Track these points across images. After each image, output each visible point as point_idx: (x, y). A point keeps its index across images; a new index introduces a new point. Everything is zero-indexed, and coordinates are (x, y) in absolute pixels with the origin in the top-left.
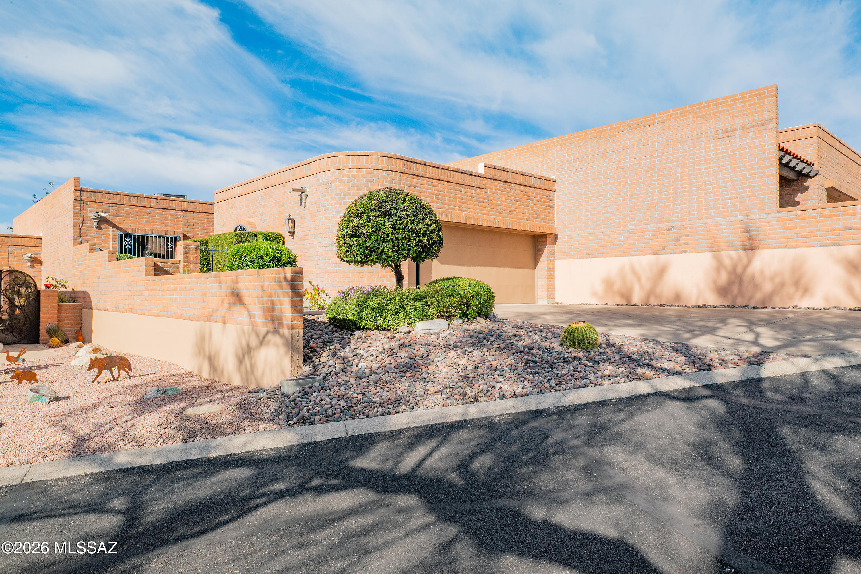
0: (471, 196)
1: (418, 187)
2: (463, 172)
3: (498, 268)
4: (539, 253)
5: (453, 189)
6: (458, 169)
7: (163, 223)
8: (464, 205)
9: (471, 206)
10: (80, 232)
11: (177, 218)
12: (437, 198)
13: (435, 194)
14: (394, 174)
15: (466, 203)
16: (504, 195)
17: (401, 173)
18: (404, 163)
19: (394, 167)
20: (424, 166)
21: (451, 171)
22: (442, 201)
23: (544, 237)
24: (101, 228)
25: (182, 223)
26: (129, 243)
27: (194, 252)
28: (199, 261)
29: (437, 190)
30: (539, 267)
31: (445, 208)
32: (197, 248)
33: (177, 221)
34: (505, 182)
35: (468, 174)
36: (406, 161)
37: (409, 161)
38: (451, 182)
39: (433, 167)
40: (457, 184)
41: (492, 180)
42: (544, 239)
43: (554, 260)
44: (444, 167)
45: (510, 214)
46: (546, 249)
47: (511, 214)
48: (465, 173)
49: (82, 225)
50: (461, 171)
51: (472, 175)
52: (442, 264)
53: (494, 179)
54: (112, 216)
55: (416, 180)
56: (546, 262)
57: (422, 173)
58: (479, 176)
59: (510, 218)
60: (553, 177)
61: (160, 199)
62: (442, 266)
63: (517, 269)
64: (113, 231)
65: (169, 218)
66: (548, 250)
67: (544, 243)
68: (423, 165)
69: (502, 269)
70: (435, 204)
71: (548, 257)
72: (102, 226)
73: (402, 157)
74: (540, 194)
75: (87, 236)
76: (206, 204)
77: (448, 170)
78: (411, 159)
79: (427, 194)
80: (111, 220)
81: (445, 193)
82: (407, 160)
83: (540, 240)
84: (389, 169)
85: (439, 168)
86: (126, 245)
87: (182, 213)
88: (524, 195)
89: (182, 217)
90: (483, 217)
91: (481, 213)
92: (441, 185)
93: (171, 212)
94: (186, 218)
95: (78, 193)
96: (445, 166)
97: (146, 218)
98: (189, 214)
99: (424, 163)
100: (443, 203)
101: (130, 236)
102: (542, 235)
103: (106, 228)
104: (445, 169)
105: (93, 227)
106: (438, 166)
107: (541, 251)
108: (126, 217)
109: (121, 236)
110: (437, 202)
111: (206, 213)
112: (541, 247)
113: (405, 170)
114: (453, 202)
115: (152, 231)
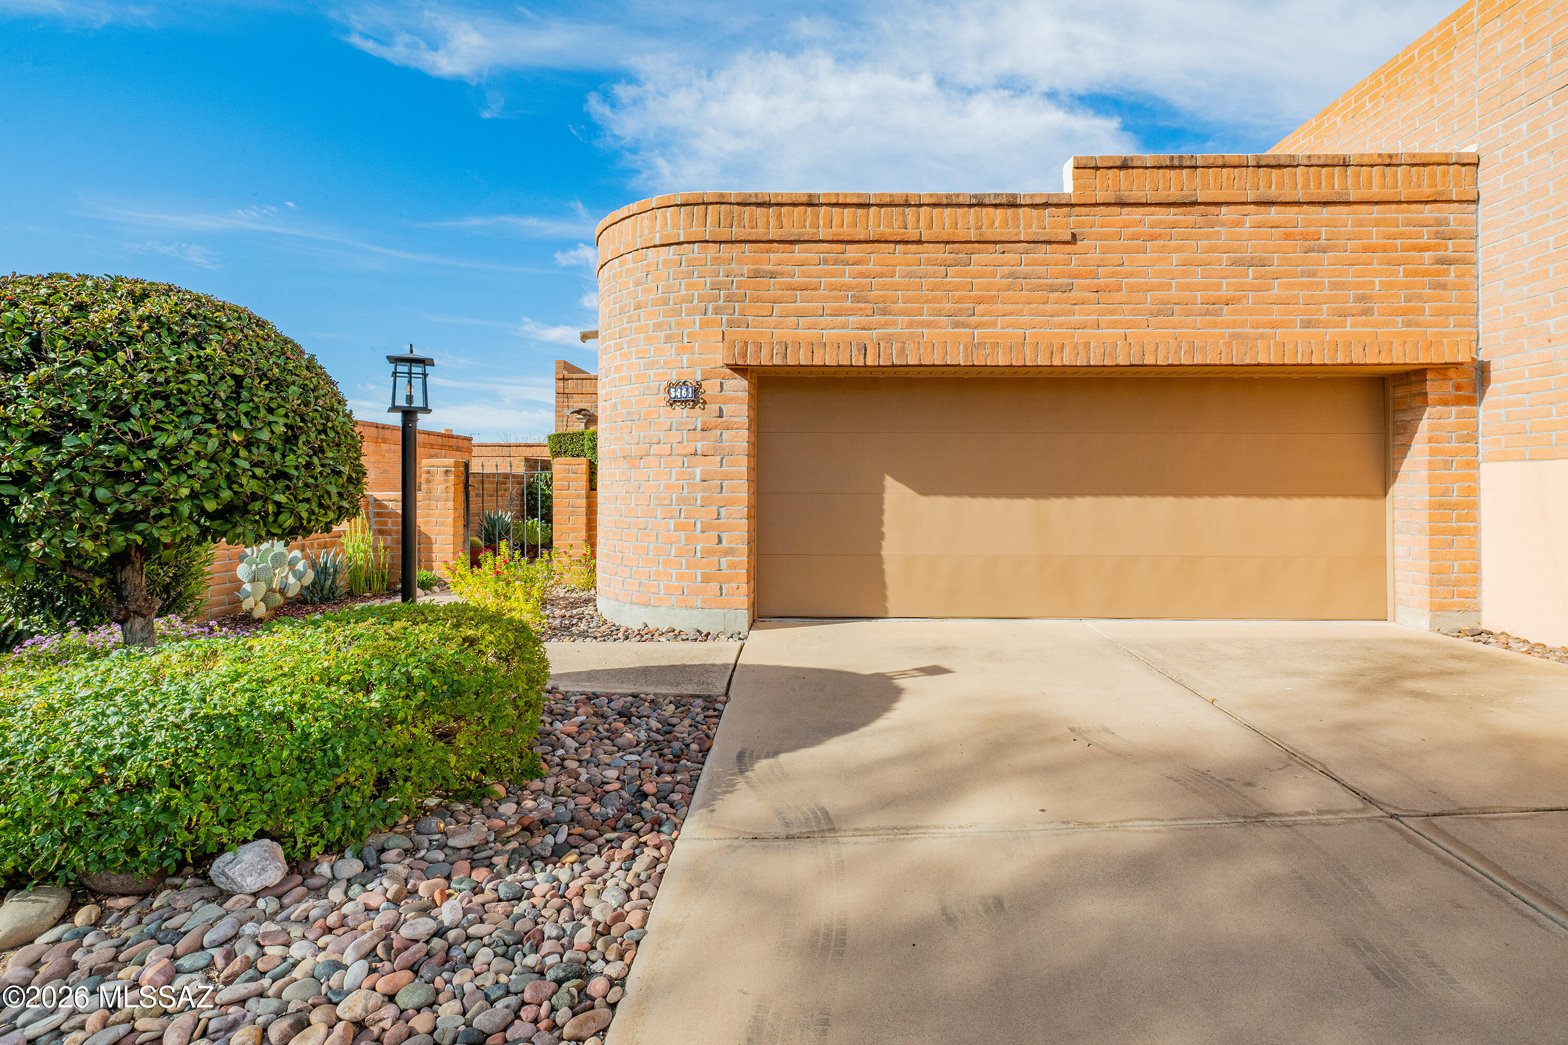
0: (1012, 275)
1: (782, 274)
2: (974, 201)
3: (1185, 501)
4: (1400, 439)
5: (930, 262)
6: (948, 196)
8: (979, 308)
9: (1008, 307)
12: (858, 299)
13: (850, 288)
14: (696, 250)
15: (993, 300)
16: (1176, 250)
17: (721, 242)
18: (731, 212)
19: (697, 231)
20: (809, 209)
21: (920, 205)
22: (881, 305)
23: (1413, 379)
27: (442, 478)
28: (451, 495)
29: (862, 275)
30: (1398, 490)
31: (894, 324)
32: (447, 471)
34: (1184, 204)
35: (996, 206)
36: (738, 204)
37: (749, 204)
38: (919, 242)
39: (845, 205)
40: (947, 243)
41: (1117, 209)
42: (1415, 389)
43: (1473, 465)
44: (887, 200)
45: (1207, 313)
46: (1424, 425)
47: (1217, 313)
48: (981, 205)
50: (961, 200)
51: (1013, 205)
52: (924, 491)
53: (1123, 205)
55: (776, 257)
56: (1425, 473)
57: (795, 230)
58: (1046, 205)
59: (1214, 325)
60: (1472, 149)
62: (925, 501)
63: (1282, 501)
66: (1431, 429)
67: (1418, 401)
68: (802, 208)
69: (1202, 502)
70: (851, 318)
71: (1433, 452)
73: (722, 195)
74: (1377, 223)
77: (909, 205)
78: (756, 195)
79: (821, 292)
81: (897, 279)
82: (739, 200)
83: (1400, 392)
84: (682, 239)
85: (868, 205)
88: (1287, 237)
90: (1073, 336)
91: (1061, 326)
92: (877, 257)
95: (561, 384)
96: (891, 196)
99: (804, 200)
100: (884, 312)
102: (1407, 373)
104: (896, 205)
106: (861, 201)
107: (1407, 430)
110: (861, 309)
112: (1407, 417)
113: (737, 232)
114: (926, 302)
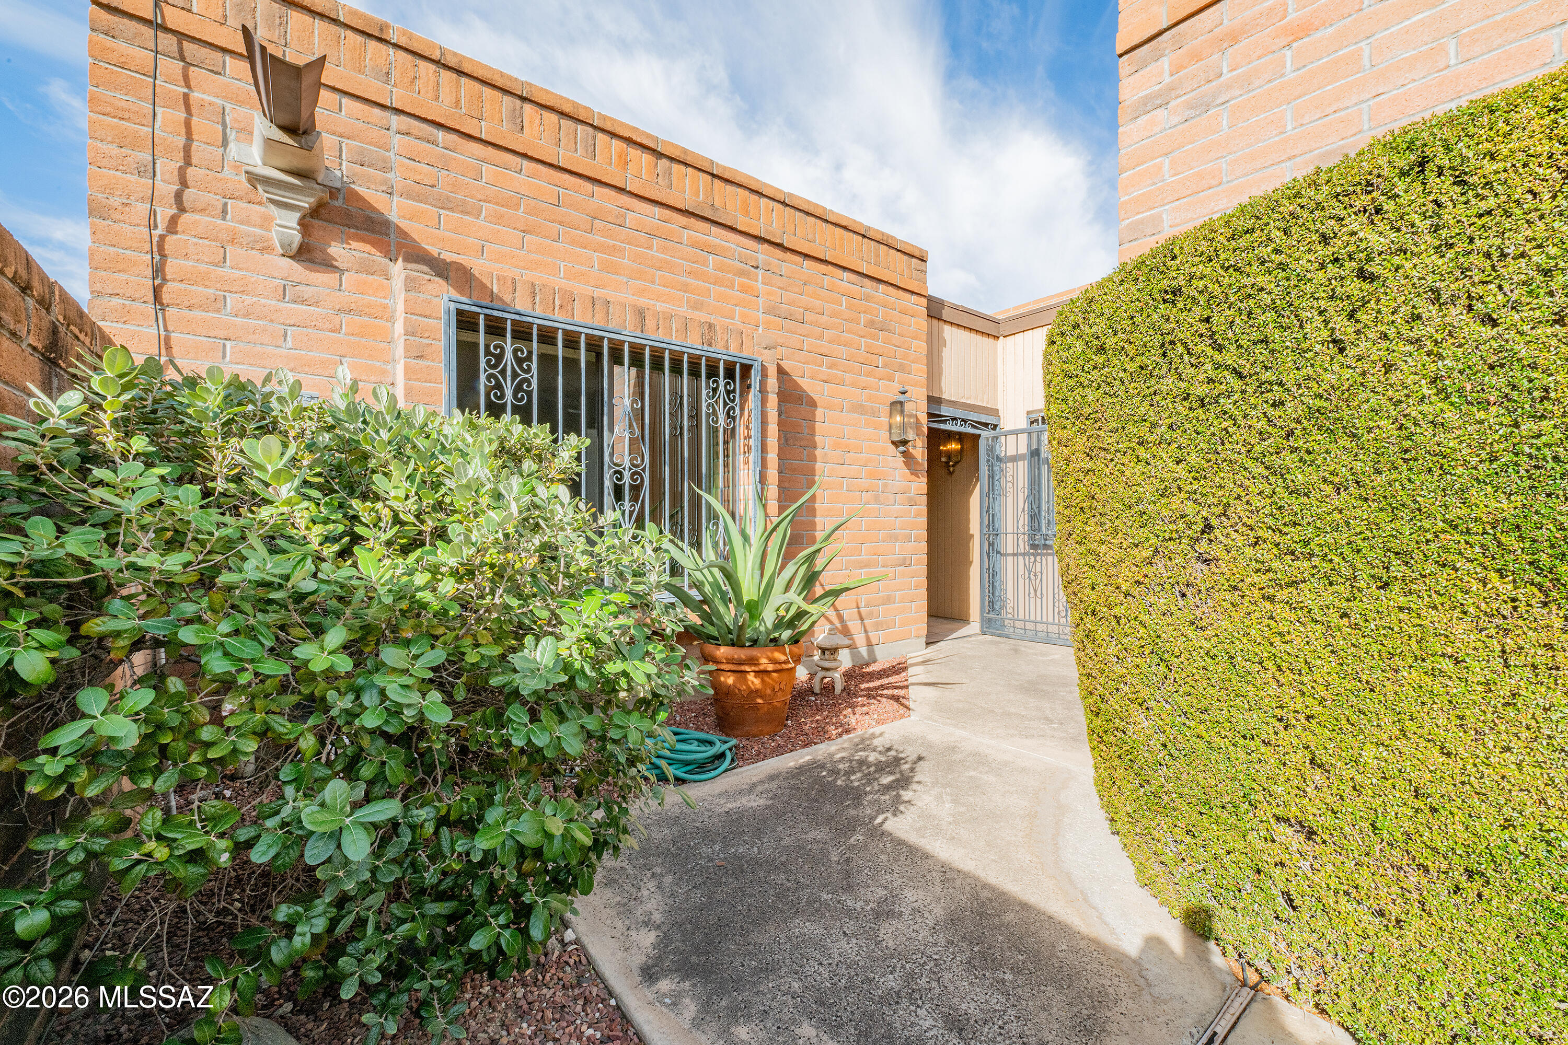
7: (685, 288)
10: (158, 271)
11: (741, 273)
24: (328, 265)
25: (760, 300)
26: (515, 375)
33: (744, 289)
49: (173, 221)
54: (406, 194)
61: (672, 159)
64: (410, 286)
65: (710, 268)
72: (336, 250)
75: (218, 303)
76: (845, 228)
80: (404, 224)
86: (499, 386)
87: (763, 253)
89: (760, 272)
93: (717, 236)
94: (776, 279)
97: (600, 248)
98: (790, 264)
101: (522, 333)
103: (366, 268)
105: (266, 249)
108: (498, 219)
109: (465, 321)
111: (845, 268)
115: (641, 314)
